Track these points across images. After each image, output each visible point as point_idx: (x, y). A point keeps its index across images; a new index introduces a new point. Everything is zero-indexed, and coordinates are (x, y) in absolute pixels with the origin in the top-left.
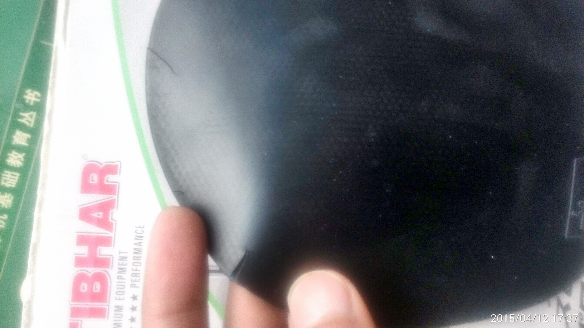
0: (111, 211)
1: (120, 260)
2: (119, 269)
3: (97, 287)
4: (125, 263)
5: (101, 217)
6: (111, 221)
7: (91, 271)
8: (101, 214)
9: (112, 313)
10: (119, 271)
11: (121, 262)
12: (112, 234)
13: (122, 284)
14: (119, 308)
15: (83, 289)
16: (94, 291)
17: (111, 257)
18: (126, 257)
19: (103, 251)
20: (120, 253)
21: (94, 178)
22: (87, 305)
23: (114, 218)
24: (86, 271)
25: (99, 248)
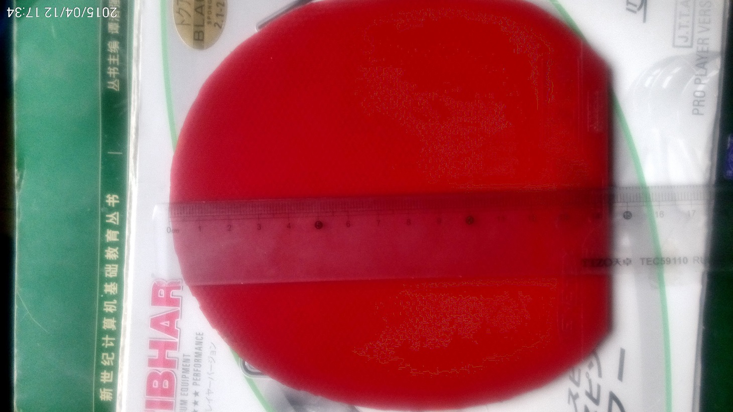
0: (176, 320)
1: (184, 361)
2: (183, 369)
3: (166, 384)
4: (188, 364)
5: (168, 326)
6: (176, 328)
7: (162, 370)
8: (168, 322)
9: (178, 406)
10: (183, 371)
11: (185, 364)
12: (177, 340)
13: (186, 382)
14: (184, 403)
15: (155, 385)
16: (164, 387)
17: (177, 359)
18: (189, 360)
19: (171, 354)
20: (184, 355)
21: (162, 293)
22: (158, 398)
23: (178, 326)
24: (157, 370)
25: (167, 351)
